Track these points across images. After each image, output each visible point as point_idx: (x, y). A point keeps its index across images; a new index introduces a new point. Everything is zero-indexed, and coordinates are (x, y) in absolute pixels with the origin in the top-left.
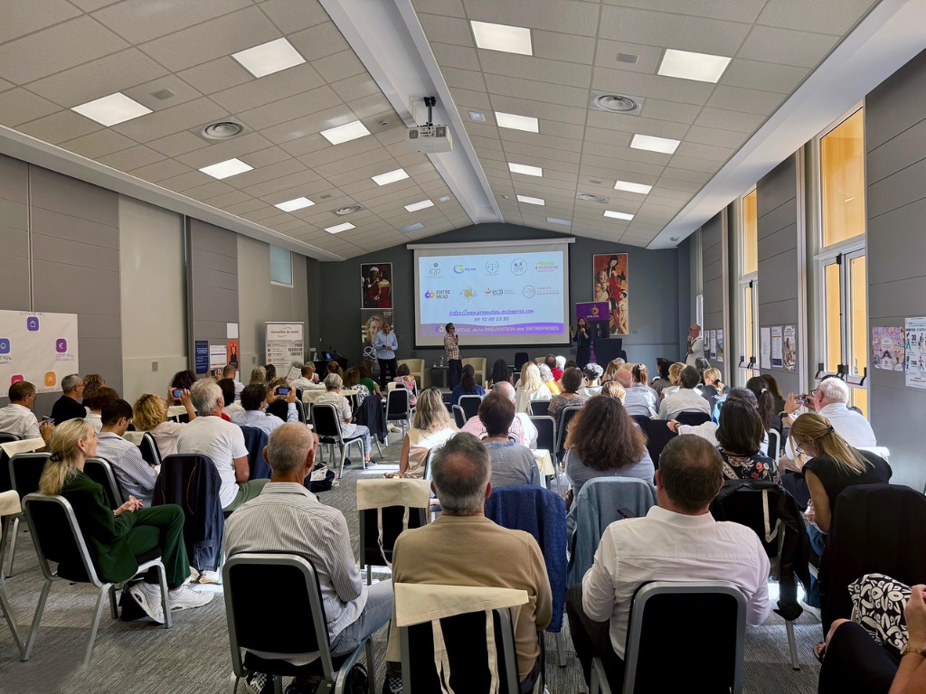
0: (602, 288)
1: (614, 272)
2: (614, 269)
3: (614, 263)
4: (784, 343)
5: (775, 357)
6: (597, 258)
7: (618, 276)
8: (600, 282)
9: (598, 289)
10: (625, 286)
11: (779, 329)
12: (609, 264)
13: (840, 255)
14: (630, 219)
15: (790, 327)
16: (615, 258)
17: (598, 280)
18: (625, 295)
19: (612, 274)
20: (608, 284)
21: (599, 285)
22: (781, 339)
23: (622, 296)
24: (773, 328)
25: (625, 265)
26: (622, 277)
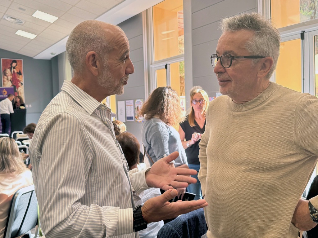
0: (8, 79)
1: (15, 70)
2: (14, 68)
3: (14, 64)
4: (135, 108)
5: (128, 115)
6: (3, 61)
7: (17, 73)
8: (6, 75)
9: (5, 80)
10: (21, 78)
11: (132, 102)
12: (11, 64)
13: (167, 65)
14: (32, 38)
15: (139, 100)
16: (15, 61)
17: (5, 74)
18: (22, 84)
19: (14, 72)
20: (11, 77)
21: (5, 77)
22: (132, 107)
23: (20, 84)
24: (127, 101)
25: (21, 67)
26: (20, 73)
